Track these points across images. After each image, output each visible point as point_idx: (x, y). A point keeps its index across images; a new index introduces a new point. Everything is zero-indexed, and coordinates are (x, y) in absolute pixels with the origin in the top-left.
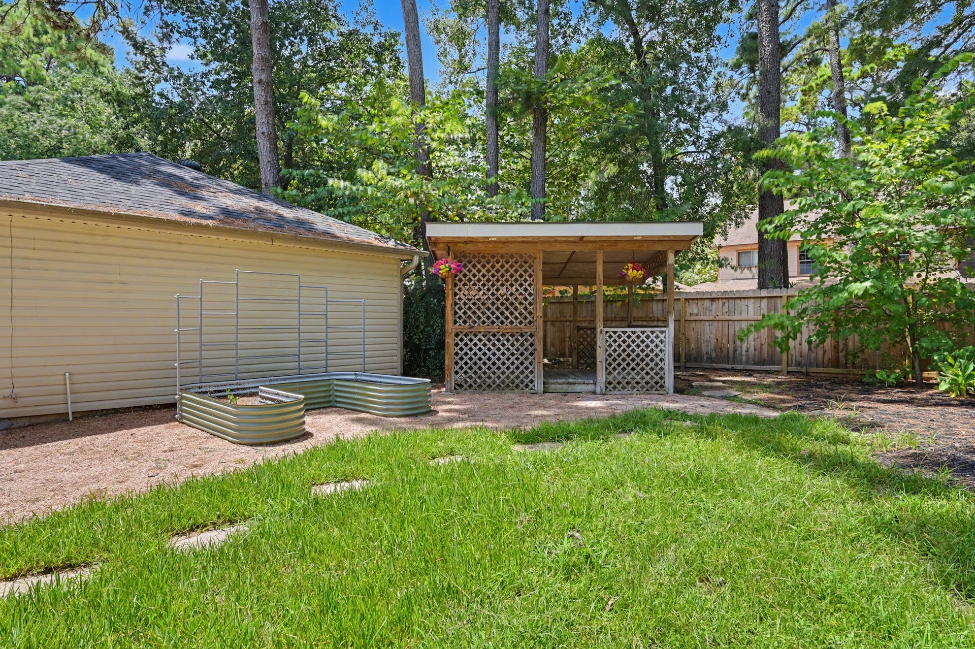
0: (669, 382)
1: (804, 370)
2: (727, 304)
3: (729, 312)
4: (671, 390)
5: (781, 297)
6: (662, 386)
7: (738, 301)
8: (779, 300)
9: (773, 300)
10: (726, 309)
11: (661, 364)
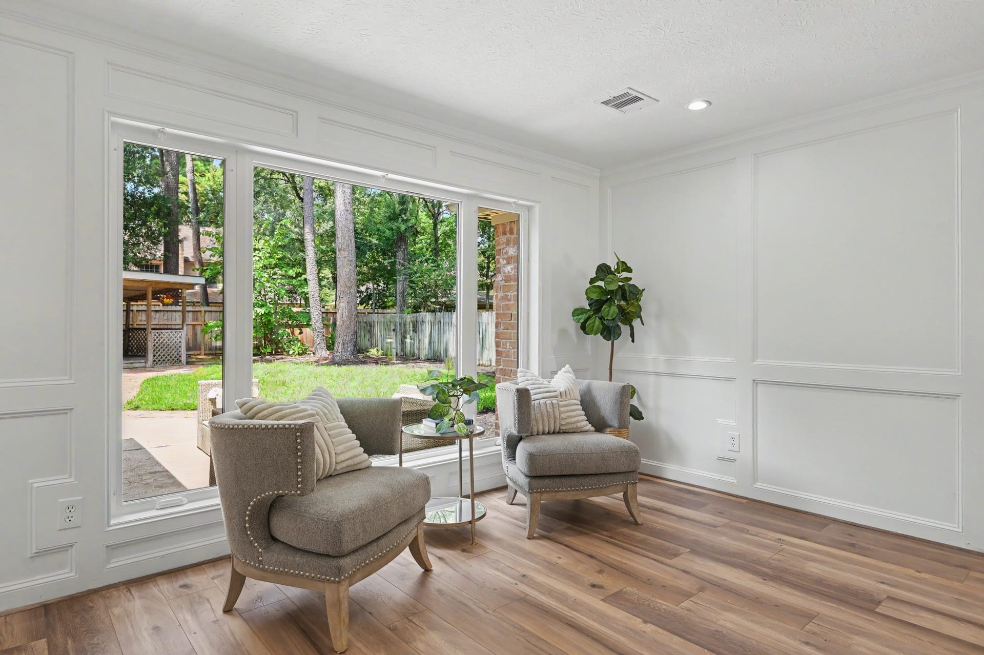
0: (184, 359)
1: (214, 352)
2: (166, 314)
3: (168, 319)
4: (185, 363)
5: (201, 311)
6: (180, 361)
7: (174, 313)
8: (199, 314)
9: (196, 313)
10: (166, 318)
11: (180, 349)
